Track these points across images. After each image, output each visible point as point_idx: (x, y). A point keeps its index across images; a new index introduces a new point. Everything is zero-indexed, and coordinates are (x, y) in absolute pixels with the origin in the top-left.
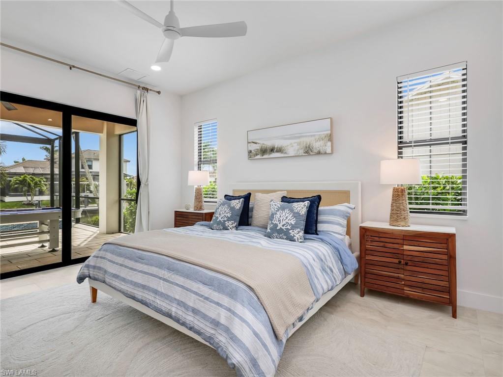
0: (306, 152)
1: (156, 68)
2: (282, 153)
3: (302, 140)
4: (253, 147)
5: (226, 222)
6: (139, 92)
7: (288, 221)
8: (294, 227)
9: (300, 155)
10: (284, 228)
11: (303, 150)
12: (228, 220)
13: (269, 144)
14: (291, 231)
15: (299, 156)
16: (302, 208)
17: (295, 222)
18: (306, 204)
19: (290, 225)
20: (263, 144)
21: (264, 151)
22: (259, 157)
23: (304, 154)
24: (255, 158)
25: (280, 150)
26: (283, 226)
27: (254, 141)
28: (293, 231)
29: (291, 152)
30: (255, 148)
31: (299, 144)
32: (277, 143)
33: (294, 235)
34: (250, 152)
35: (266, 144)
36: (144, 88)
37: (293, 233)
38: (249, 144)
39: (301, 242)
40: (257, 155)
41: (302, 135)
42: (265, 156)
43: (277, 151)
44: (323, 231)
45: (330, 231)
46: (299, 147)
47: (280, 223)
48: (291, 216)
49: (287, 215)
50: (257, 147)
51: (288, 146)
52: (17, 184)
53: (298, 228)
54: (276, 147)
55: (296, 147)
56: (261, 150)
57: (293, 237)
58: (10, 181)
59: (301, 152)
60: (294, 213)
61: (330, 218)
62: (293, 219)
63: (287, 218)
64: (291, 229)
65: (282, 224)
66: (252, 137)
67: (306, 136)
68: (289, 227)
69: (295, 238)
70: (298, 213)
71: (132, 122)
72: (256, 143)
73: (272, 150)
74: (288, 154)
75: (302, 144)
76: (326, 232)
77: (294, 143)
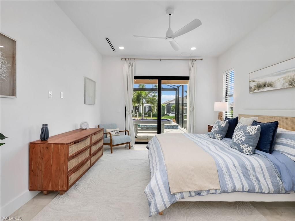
0: (291, 85)
1: (193, 49)
2: (272, 87)
3: (286, 75)
4: (253, 84)
5: (215, 134)
6: (190, 62)
7: (240, 138)
8: (243, 143)
9: (286, 87)
10: (237, 142)
11: (288, 83)
12: (216, 133)
13: (262, 81)
14: (241, 145)
15: (284, 88)
16: (253, 130)
17: (245, 139)
18: (257, 128)
19: (241, 141)
20: (259, 81)
21: (259, 87)
22: (256, 91)
23: (289, 87)
24: (254, 92)
25: (270, 85)
26: (237, 140)
27: (253, 80)
28: (242, 146)
29: (279, 86)
30: (254, 85)
31: (284, 78)
32: (268, 80)
33: (243, 148)
34: (251, 88)
35: (260, 81)
36: (193, 60)
37: (242, 147)
38: (250, 82)
39: (247, 154)
40: (255, 90)
41: (287, 71)
42: (260, 90)
43: (268, 86)
44: (278, 151)
45: (283, 152)
46: (284, 81)
47: (235, 139)
48: (243, 134)
49: (241, 133)
50: (255, 84)
51: (276, 81)
52: (173, 108)
53: (247, 144)
54: (267, 83)
55: (282, 81)
56: (258, 86)
57: (242, 150)
58: (171, 107)
59: (286, 86)
60: (246, 133)
61: (287, 141)
62: (244, 137)
63: (240, 135)
64: (241, 144)
65: (236, 139)
66: (252, 78)
67: (290, 71)
68: (240, 142)
69: (243, 150)
70: (248, 133)
71: (187, 78)
72: (254, 81)
73: (265, 85)
74: (276, 87)
75: (287, 78)
76: (281, 153)
77: (281, 78)
